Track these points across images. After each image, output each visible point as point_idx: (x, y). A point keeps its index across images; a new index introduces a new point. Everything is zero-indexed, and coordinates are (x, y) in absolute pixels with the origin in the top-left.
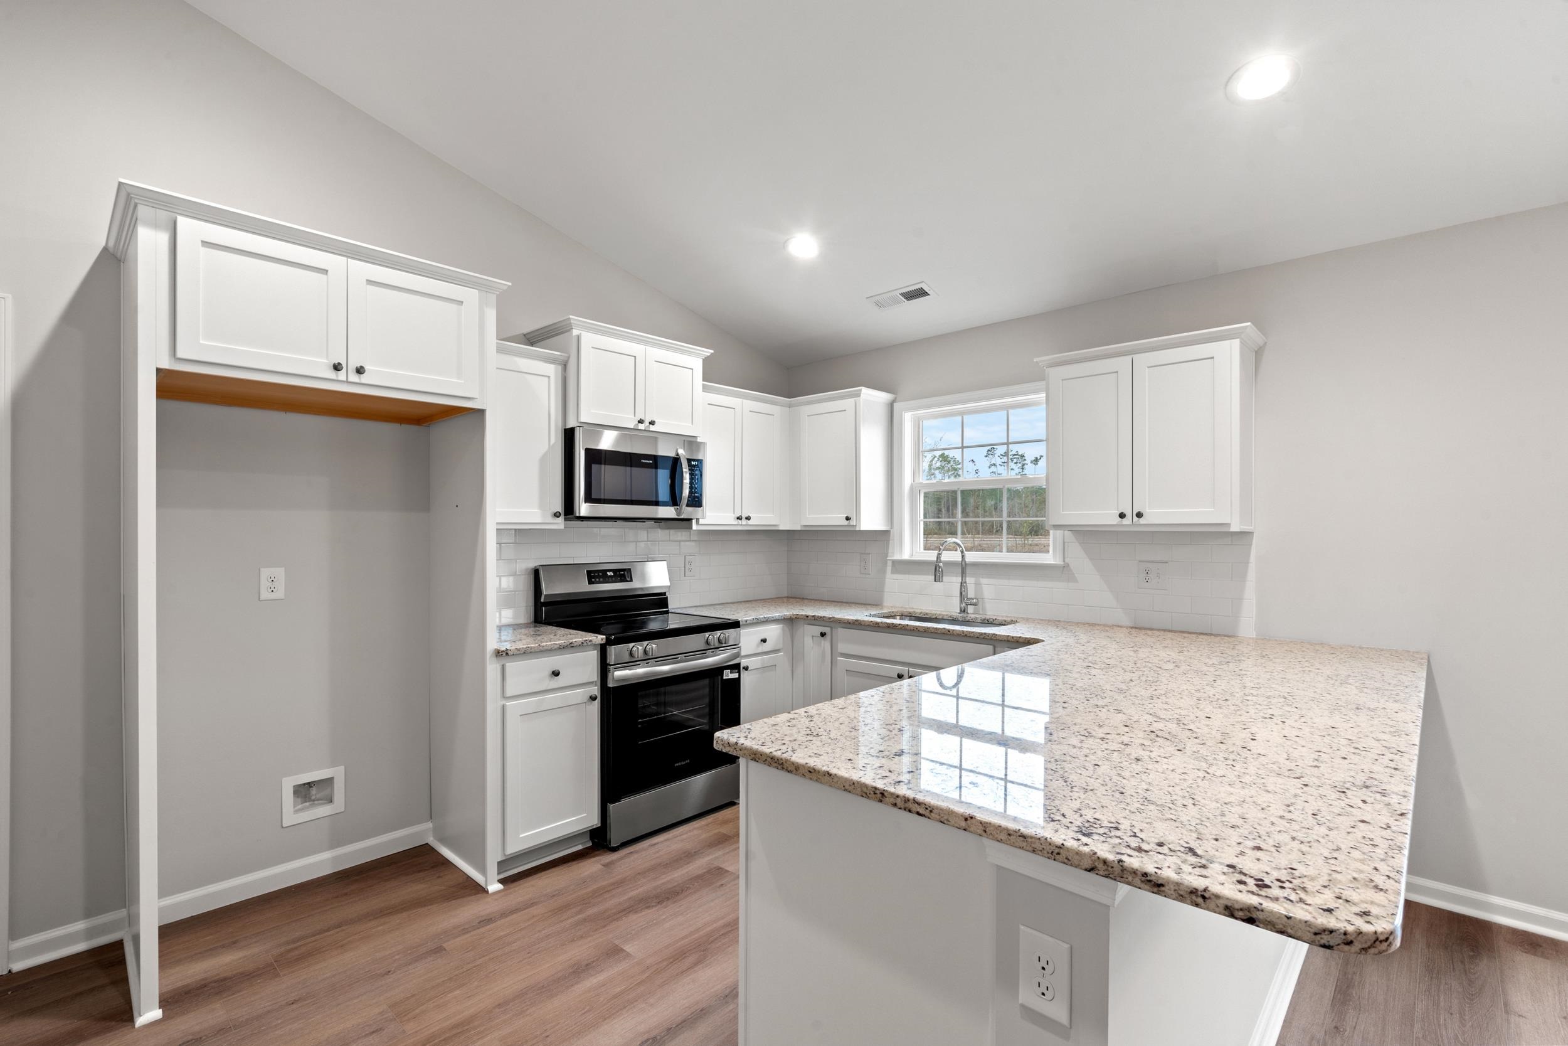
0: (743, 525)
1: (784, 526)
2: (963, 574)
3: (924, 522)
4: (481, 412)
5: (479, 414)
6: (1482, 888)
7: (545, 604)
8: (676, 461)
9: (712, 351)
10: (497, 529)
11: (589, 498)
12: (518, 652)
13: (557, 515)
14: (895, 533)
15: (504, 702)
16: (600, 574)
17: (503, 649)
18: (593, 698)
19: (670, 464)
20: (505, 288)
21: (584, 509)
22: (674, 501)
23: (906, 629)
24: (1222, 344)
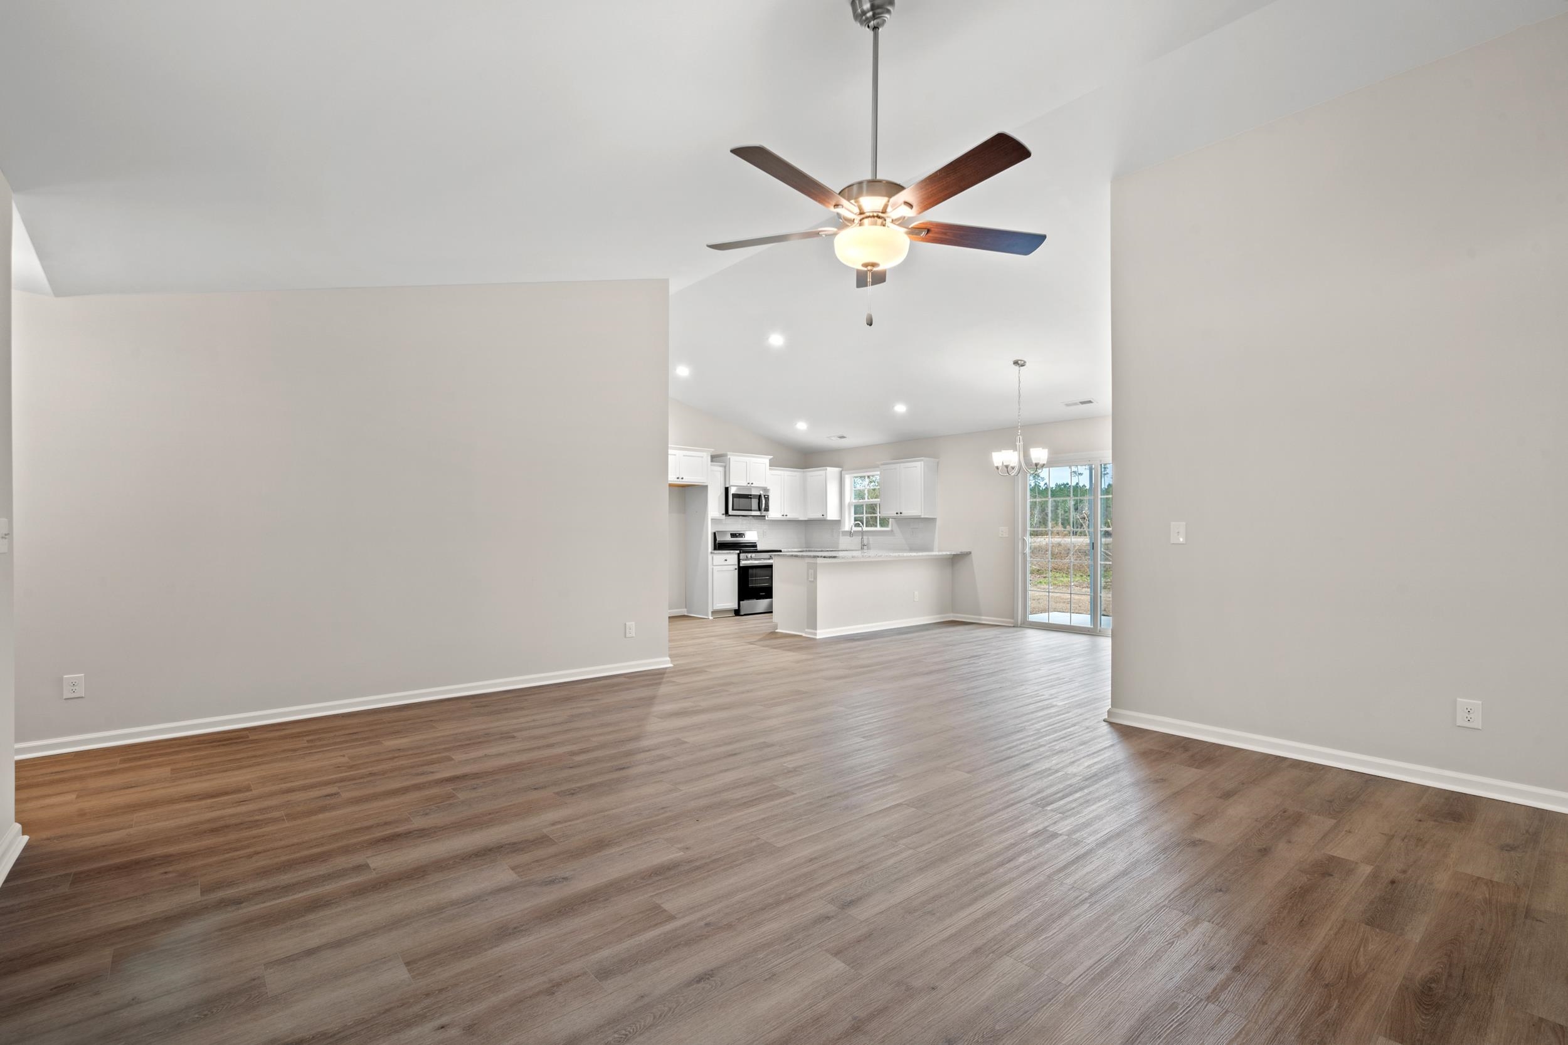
0: (784, 518)
1: (802, 518)
2: (862, 536)
3: (853, 516)
4: (707, 486)
6: (980, 615)
7: (719, 543)
8: (760, 496)
9: (773, 457)
10: (707, 520)
11: (733, 509)
12: (712, 555)
13: (723, 514)
14: (842, 521)
15: (712, 567)
16: (734, 534)
17: (708, 554)
18: (736, 569)
19: (758, 497)
21: (731, 512)
22: (760, 510)
24: (920, 463)
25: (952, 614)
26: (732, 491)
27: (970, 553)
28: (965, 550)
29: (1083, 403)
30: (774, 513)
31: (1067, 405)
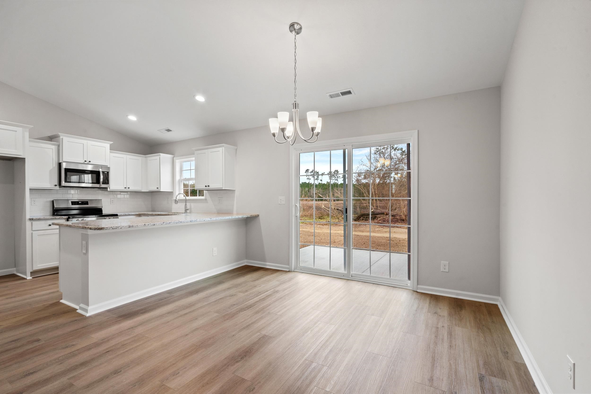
0: (127, 189)
2: (186, 202)
3: (184, 189)
5: (24, 159)
7: (55, 210)
8: (97, 171)
9: (113, 143)
10: (30, 189)
11: (66, 181)
12: (36, 219)
13: (56, 186)
14: (174, 192)
15: (32, 232)
16: (76, 202)
17: (32, 218)
19: (95, 172)
20: (31, 127)
22: (97, 182)
23: (153, 215)
24: (221, 148)
25: (246, 260)
26: (64, 166)
27: (258, 216)
28: (254, 213)
29: (343, 94)
30: (113, 185)
31: (331, 96)
